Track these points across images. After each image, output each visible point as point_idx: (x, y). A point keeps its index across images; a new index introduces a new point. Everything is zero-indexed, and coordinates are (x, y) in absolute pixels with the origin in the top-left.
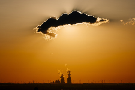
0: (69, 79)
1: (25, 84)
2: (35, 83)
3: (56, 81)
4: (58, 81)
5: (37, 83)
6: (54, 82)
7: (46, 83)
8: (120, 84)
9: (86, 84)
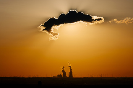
0: (71, 73)
1: (30, 78)
2: (39, 77)
3: (58, 75)
4: (61, 75)
5: (41, 77)
6: (57, 76)
7: (49, 77)
8: (117, 78)
9: (86, 78)
